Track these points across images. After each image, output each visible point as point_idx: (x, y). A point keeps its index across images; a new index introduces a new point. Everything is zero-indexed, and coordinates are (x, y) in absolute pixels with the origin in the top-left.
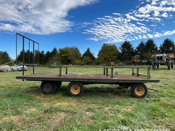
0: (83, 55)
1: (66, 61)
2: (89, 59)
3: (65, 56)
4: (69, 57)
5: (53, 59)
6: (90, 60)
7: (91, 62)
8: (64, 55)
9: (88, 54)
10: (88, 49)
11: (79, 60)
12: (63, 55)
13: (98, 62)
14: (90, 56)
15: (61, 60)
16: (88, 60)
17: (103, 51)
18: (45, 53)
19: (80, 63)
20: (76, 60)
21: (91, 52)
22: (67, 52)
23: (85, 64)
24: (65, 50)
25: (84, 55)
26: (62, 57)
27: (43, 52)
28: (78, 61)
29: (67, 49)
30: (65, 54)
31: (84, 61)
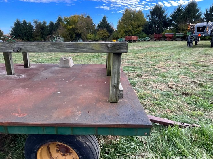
0: (97, 27)
1: (74, 35)
2: (105, 32)
3: (73, 27)
4: (77, 29)
5: (58, 32)
6: (107, 34)
7: (107, 37)
8: (71, 27)
9: (104, 25)
10: (105, 18)
11: (92, 33)
12: (69, 26)
13: (116, 36)
14: (106, 27)
15: (67, 33)
16: (103, 34)
17: (125, 20)
18: (47, 25)
19: (93, 38)
20: (88, 34)
21: (108, 23)
22: (74, 23)
23: (100, 40)
24: (72, 19)
25: (99, 26)
26: (69, 30)
27: (45, 23)
28: (91, 36)
29: (74, 19)
30: (72, 25)
31: (98, 36)
